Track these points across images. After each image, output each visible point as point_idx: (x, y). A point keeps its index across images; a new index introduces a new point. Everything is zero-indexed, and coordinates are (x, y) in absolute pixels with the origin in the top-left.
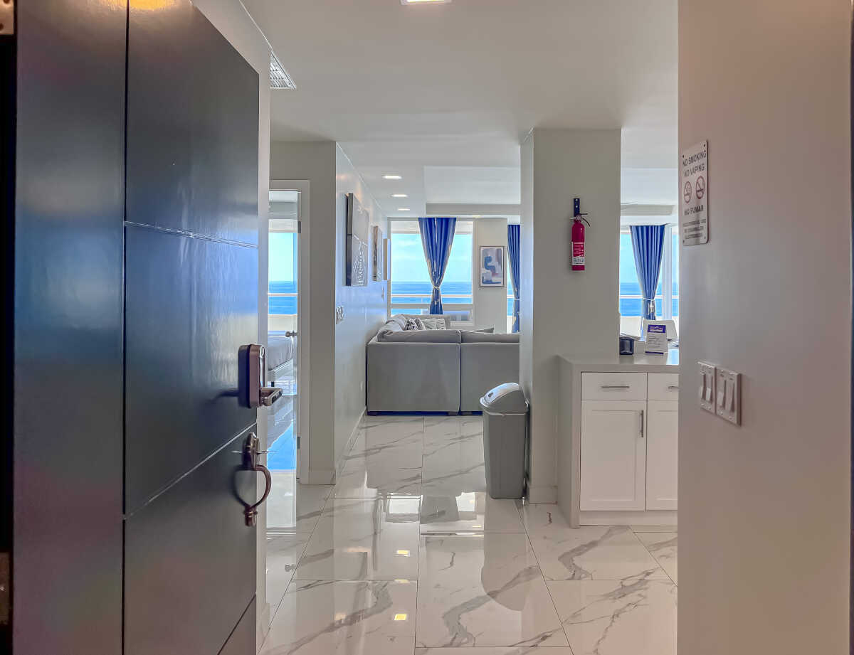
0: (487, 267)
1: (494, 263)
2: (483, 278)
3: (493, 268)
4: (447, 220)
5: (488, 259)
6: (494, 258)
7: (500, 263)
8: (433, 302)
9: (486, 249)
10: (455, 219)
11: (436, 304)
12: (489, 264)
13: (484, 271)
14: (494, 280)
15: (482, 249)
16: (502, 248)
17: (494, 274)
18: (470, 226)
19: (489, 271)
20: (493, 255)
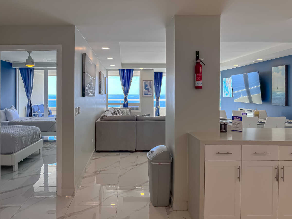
0: (146, 89)
1: (148, 87)
2: (144, 93)
3: (148, 89)
4: (130, 70)
5: (146, 86)
7: (151, 87)
8: (124, 103)
10: (133, 70)
11: (126, 103)
12: (146, 87)
13: (144, 90)
14: (149, 94)
15: (144, 81)
16: (152, 81)
17: (149, 91)
18: (139, 73)
19: (147, 90)
20: (148, 84)
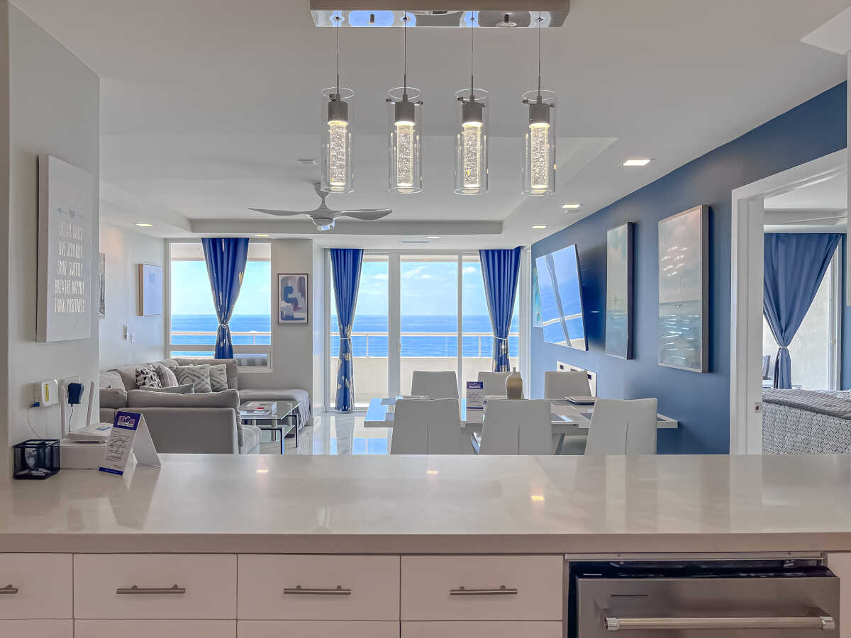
0: (287, 300)
1: (296, 294)
2: (282, 312)
3: (294, 301)
4: (236, 241)
5: (288, 290)
6: (295, 289)
7: (303, 295)
8: (218, 344)
9: (287, 277)
10: (247, 240)
11: (222, 345)
12: (290, 296)
13: (283, 304)
14: (296, 315)
15: (281, 277)
16: (305, 276)
17: (296, 308)
18: (265, 250)
19: (290, 304)
20: (293, 284)
